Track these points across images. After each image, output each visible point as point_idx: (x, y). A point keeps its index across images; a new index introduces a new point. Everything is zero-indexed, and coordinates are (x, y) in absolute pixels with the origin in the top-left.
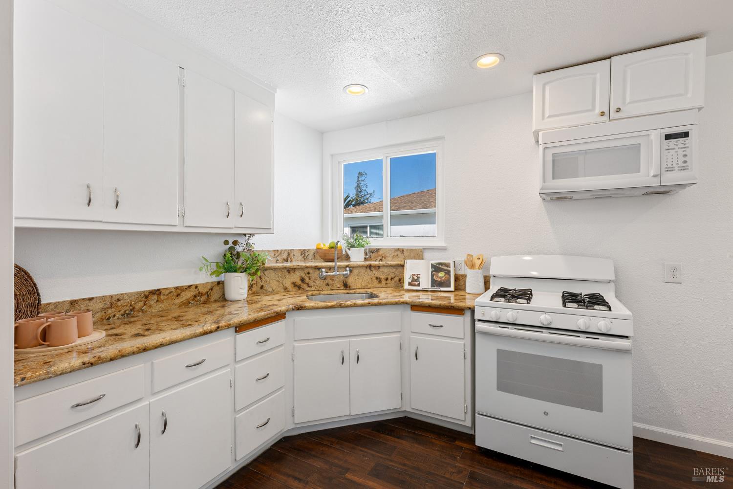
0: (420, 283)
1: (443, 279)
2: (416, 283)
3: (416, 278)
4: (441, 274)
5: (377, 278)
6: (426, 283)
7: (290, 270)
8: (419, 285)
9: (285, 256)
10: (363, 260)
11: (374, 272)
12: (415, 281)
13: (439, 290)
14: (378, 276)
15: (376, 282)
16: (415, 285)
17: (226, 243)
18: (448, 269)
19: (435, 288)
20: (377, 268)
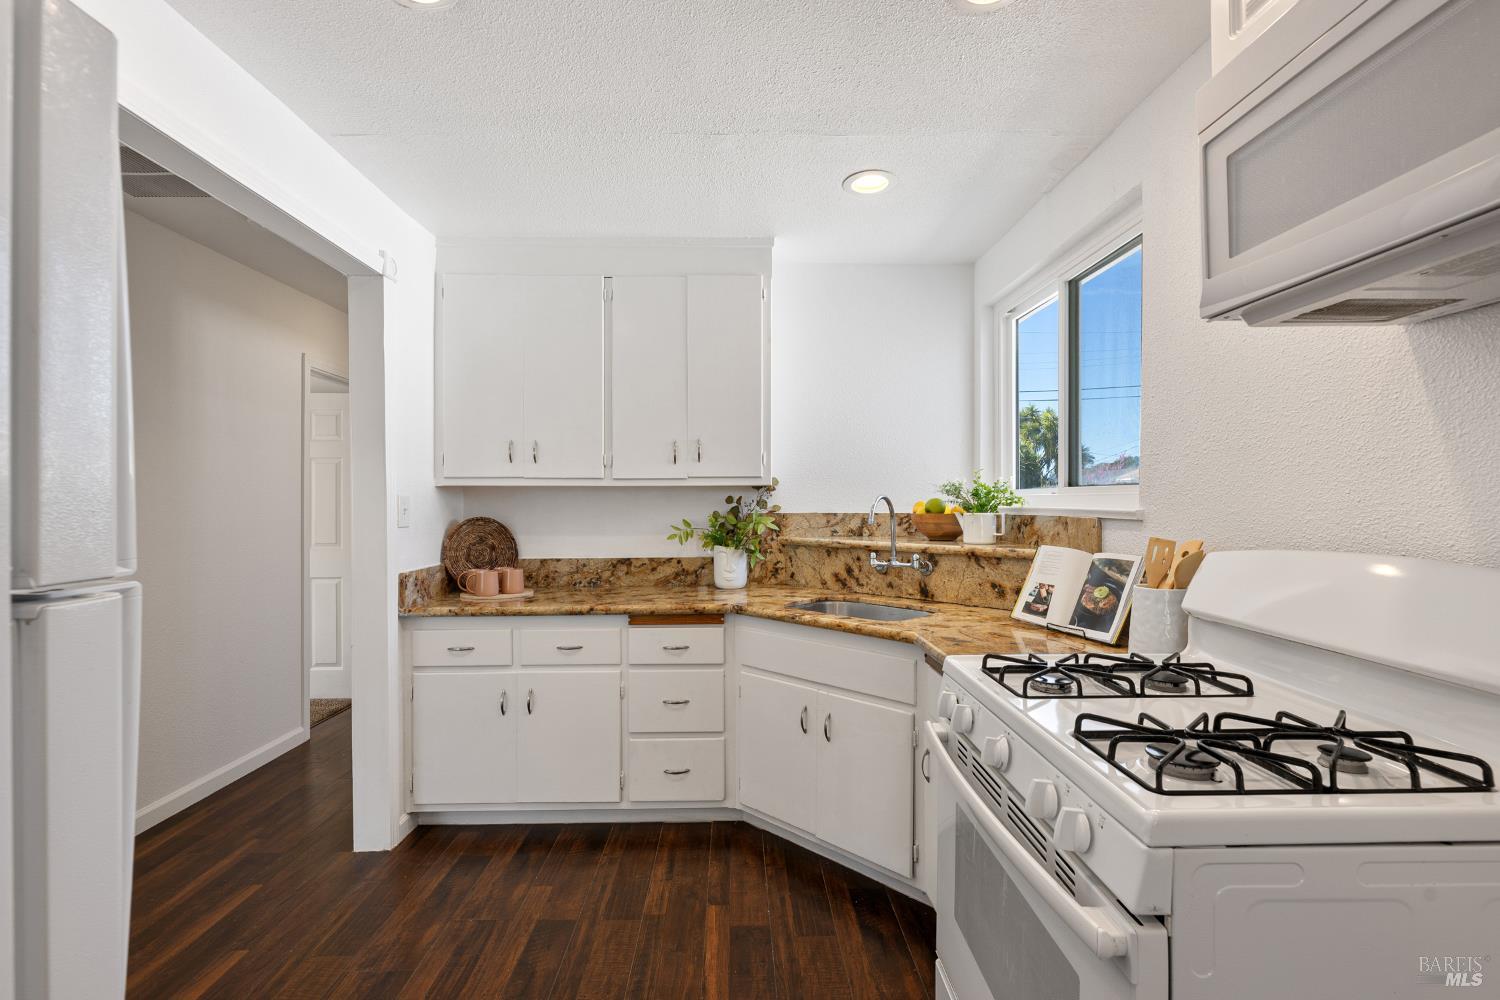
0: (1047, 610)
1: (1101, 605)
2: (1042, 608)
3: (1044, 593)
4: (1100, 592)
5: (994, 586)
6: (1060, 613)
7: (831, 551)
8: (1044, 614)
9: (855, 524)
10: (991, 541)
11: (987, 569)
12: (1041, 602)
13: (1081, 634)
14: (998, 580)
15: (991, 595)
16: (1037, 613)
17: (729, 500)
18: (1122, 578)
19: (1076, 630)
20: (994, 561)
